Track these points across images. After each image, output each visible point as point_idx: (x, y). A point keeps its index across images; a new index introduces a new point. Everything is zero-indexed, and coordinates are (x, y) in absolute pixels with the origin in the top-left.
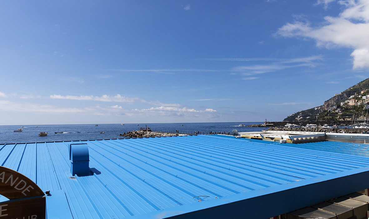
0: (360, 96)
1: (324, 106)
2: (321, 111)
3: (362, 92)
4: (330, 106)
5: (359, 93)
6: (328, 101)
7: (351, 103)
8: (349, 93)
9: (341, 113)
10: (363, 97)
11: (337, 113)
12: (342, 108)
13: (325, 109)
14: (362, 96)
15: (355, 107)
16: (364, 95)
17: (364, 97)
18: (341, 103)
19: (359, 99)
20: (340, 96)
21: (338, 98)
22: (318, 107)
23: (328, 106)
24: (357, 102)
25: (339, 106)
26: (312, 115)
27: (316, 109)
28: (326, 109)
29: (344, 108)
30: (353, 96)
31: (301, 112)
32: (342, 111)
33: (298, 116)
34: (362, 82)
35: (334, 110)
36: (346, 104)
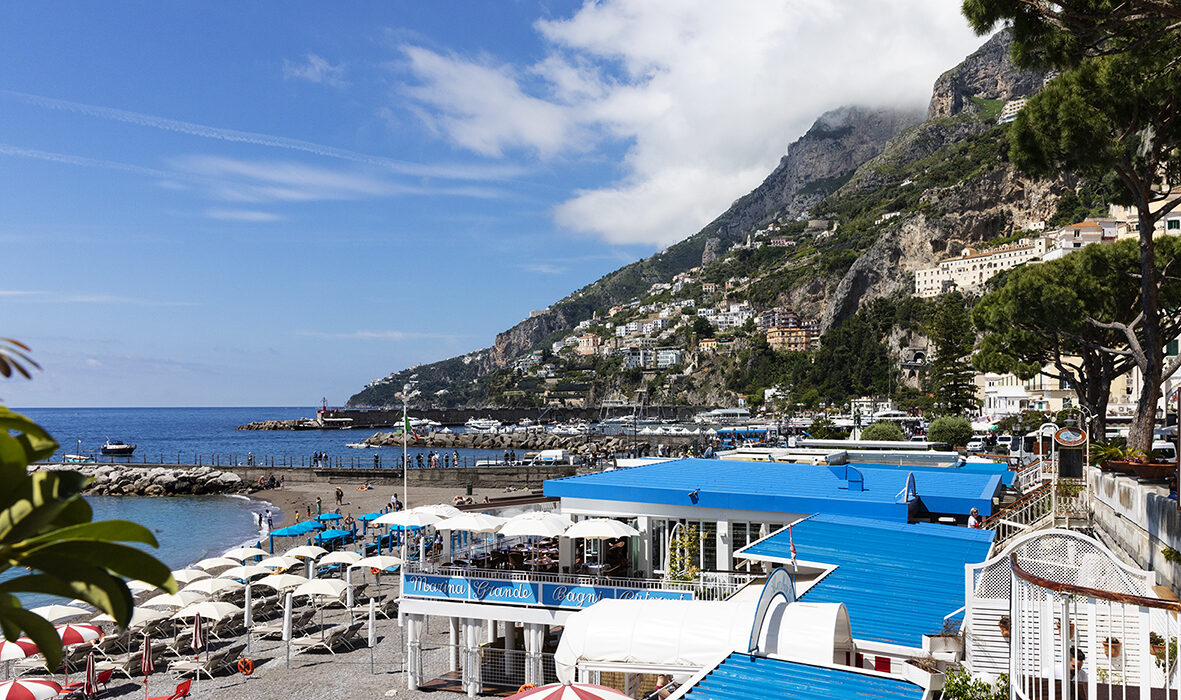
0: (608, 326)
1: (495, 350)
2: (484, 369)
3: (612, 312)
4: (515, 352)
5: (603, 313)
6: (508, 332)
7: (586, 347)
8: (575, 310)
9: (555, 381)
10: (618, 328)
11: (542, 380)
12: (556, 361)
13: (497, 362)
14: (616, 325)
15: (595, 361)
16: (620, 320)
17: (621, 330)
18: (554, 345)
19: (606, 335)
20: (547, 318)
21: (540, 324)
22: (474, 354)
23: (507, 351)
24: (602, 344)
25: (547, 357)
26: (454, 385)
27: (467, 361)
28: (501, 363)
29: (565, 363)
30: (587, 323)
31: (415, 371)
32: (559, 373)
33: (406, 387)
34: (609, 276)
35: (534, 369)
36: (569, 348)
